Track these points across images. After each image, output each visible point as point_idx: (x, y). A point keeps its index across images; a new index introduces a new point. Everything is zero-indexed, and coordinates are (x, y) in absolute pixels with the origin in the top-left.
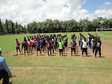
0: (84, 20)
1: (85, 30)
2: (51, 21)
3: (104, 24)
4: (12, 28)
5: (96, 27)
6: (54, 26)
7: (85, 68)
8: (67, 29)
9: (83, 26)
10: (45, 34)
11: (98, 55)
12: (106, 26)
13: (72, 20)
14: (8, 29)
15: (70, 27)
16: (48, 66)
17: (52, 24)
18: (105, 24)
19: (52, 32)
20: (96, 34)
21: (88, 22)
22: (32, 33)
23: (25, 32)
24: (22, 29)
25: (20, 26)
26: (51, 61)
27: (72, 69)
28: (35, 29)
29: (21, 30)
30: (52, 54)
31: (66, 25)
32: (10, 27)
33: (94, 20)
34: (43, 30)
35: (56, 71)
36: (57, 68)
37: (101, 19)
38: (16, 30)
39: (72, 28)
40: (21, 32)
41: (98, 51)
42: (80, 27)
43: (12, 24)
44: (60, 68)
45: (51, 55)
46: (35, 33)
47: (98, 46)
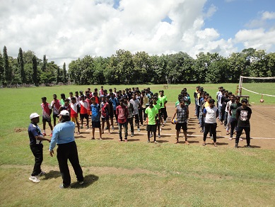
0: (208, 54)
1: (211, 80)
2: (128, 55)
3: (257, 65)
4: (32, 70)
5: (239, 73)
6: (136, 68)
7: (210, 173)
8: (168, 75)
9: (206, 70)
10: (113, 87)
11: (243, 142)
12: (262, 71)
13: (179, 54)
14: (23, 73)
15: (174, 72)
16: (118, 167)
17: (131, 64)
18: (262, 66)
19: (131, 83)
20: (239, 91)
21: (220, 60)
22: (82, 84)
23: (65, 82)
24: (58, 73)
25: (53, 66)
26: (127, 155)
27: (178, 176)
28: (90, 74)
29: (56, 76)
30: (129, 138)
31: (165, 66)
32: (28, 67)
33: (234, 55)
34: (109, 77)
35: (138, 180)
36: (142, 171)
37: (251, 52)
38: (42, 76)
39: (179, 74)
40: (53, 80)
41: (244, 131)
42: (200, 72)
43: (35, 60)
44: (148, 172)
45: (126, 139)
46: (89, 84)
47: (244, 119)
